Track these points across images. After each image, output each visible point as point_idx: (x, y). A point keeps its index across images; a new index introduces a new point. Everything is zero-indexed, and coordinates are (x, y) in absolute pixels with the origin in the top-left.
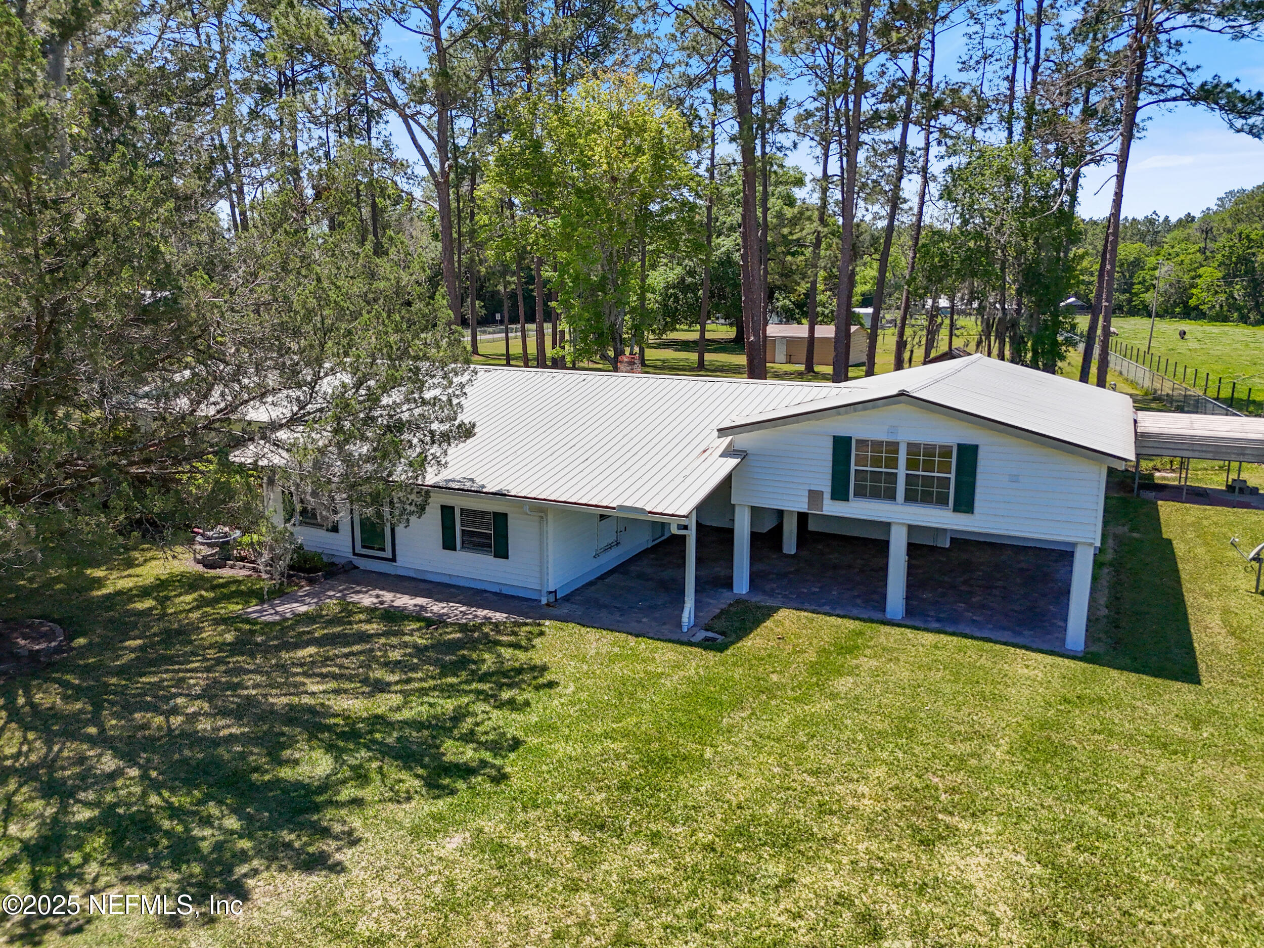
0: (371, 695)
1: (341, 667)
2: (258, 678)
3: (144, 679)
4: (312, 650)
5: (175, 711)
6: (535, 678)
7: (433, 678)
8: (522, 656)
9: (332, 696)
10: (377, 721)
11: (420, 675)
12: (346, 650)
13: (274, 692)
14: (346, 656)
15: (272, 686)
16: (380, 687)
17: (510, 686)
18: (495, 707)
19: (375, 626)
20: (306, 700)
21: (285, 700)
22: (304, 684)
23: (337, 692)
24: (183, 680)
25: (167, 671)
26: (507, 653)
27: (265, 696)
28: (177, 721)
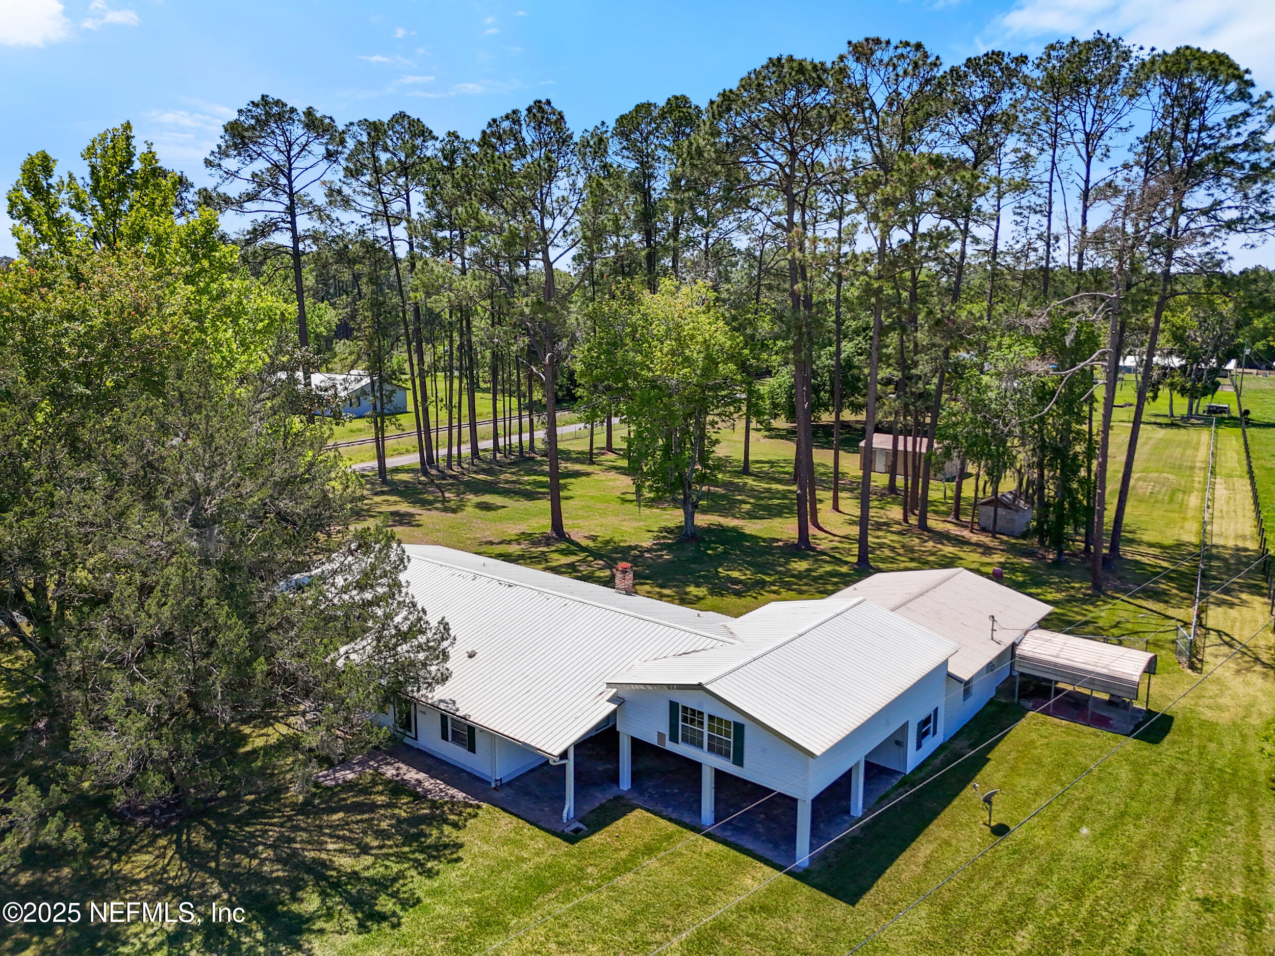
0: (357, 856)
1: (351, 831)
2: (305, 835)
3: (247, 829)
4: (341, 815)
5: (255, 856)
6: (452, 853)
7: (397, 846)
8: (455, 833)
9: (337, 854)
10: (355, 876)
11: (391, 843)
12: (359, 817)
13: (309, 847)
14: (357, 822)
15: (309, 843)
16: (365, 850)
17: (435, 858)
18: (420, 874)
19: (383, 798)
20: (324, 856)
21: (312, 854)
22: (326, 843)
23: (341, 851)
24: (267, 831)
25: (261, 823)
26: (447, 829)
27: (303, 849)
28: (255, 862)
